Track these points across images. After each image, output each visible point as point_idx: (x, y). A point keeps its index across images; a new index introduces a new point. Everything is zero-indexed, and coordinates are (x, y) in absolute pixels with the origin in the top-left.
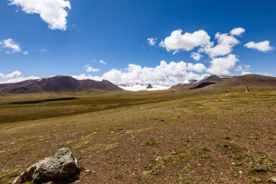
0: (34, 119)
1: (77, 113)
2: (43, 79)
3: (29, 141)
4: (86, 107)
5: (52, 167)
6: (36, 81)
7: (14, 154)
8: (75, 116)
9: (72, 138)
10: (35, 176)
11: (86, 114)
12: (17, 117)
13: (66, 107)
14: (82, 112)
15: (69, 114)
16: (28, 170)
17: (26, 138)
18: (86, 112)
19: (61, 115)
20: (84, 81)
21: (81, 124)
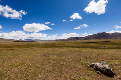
0: (91, 48)
1: (108, 48)
2: (94, 35)
3: (91, 55)
4: (114, 46)
5: (100, 67)
6: (91, 36)
7: (87, 58)
8: (107, 50)
9: (107, 59)
10: (94, 67)
11: (115, 50)
12: (86, 47)
13: (103, 45)
14: (112, 48)
15: (104, 48)
16: (92, 64)
17: (89, 54)
18: (114, 49)
19: (101, 48)
20: (113, 34)
21: (112, 54)
